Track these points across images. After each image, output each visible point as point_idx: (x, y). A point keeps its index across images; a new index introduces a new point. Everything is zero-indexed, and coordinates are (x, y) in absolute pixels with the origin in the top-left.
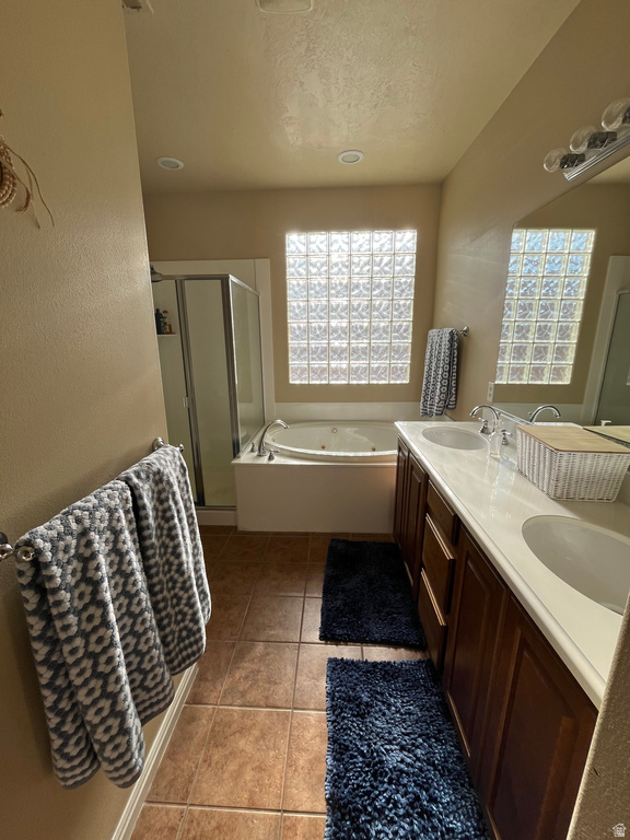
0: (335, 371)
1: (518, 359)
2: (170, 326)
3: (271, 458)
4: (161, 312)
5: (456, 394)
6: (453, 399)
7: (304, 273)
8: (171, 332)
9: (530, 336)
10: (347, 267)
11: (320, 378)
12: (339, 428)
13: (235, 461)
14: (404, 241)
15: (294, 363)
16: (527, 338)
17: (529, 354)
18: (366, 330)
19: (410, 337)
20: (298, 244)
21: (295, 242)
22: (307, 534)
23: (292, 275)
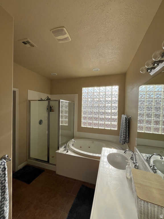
0: (94, 124)
1: (156, 125)
2: (53, 110)
3: (67, 152)
4: (51, 106)
5: (129, 138)
6: (127, 139)
7: (87, 97)
8: (53, 111)
9: (161, 118)
10: (98, 96)
11: (90, 126)
12: (94, 142)
13: (57, 151)
14: (115, 89)
15: (83, 121)
16: (159, 118)
17: (161, 123)
18: (104, 113)
19: (117, 115)
20: (86, 90)
21: (85, 90)
22: (75, 180)
23: (83, 98)
